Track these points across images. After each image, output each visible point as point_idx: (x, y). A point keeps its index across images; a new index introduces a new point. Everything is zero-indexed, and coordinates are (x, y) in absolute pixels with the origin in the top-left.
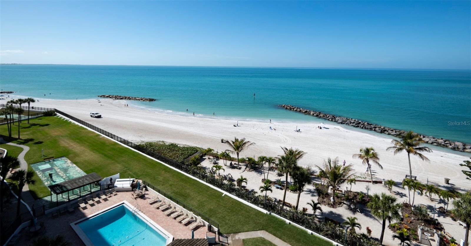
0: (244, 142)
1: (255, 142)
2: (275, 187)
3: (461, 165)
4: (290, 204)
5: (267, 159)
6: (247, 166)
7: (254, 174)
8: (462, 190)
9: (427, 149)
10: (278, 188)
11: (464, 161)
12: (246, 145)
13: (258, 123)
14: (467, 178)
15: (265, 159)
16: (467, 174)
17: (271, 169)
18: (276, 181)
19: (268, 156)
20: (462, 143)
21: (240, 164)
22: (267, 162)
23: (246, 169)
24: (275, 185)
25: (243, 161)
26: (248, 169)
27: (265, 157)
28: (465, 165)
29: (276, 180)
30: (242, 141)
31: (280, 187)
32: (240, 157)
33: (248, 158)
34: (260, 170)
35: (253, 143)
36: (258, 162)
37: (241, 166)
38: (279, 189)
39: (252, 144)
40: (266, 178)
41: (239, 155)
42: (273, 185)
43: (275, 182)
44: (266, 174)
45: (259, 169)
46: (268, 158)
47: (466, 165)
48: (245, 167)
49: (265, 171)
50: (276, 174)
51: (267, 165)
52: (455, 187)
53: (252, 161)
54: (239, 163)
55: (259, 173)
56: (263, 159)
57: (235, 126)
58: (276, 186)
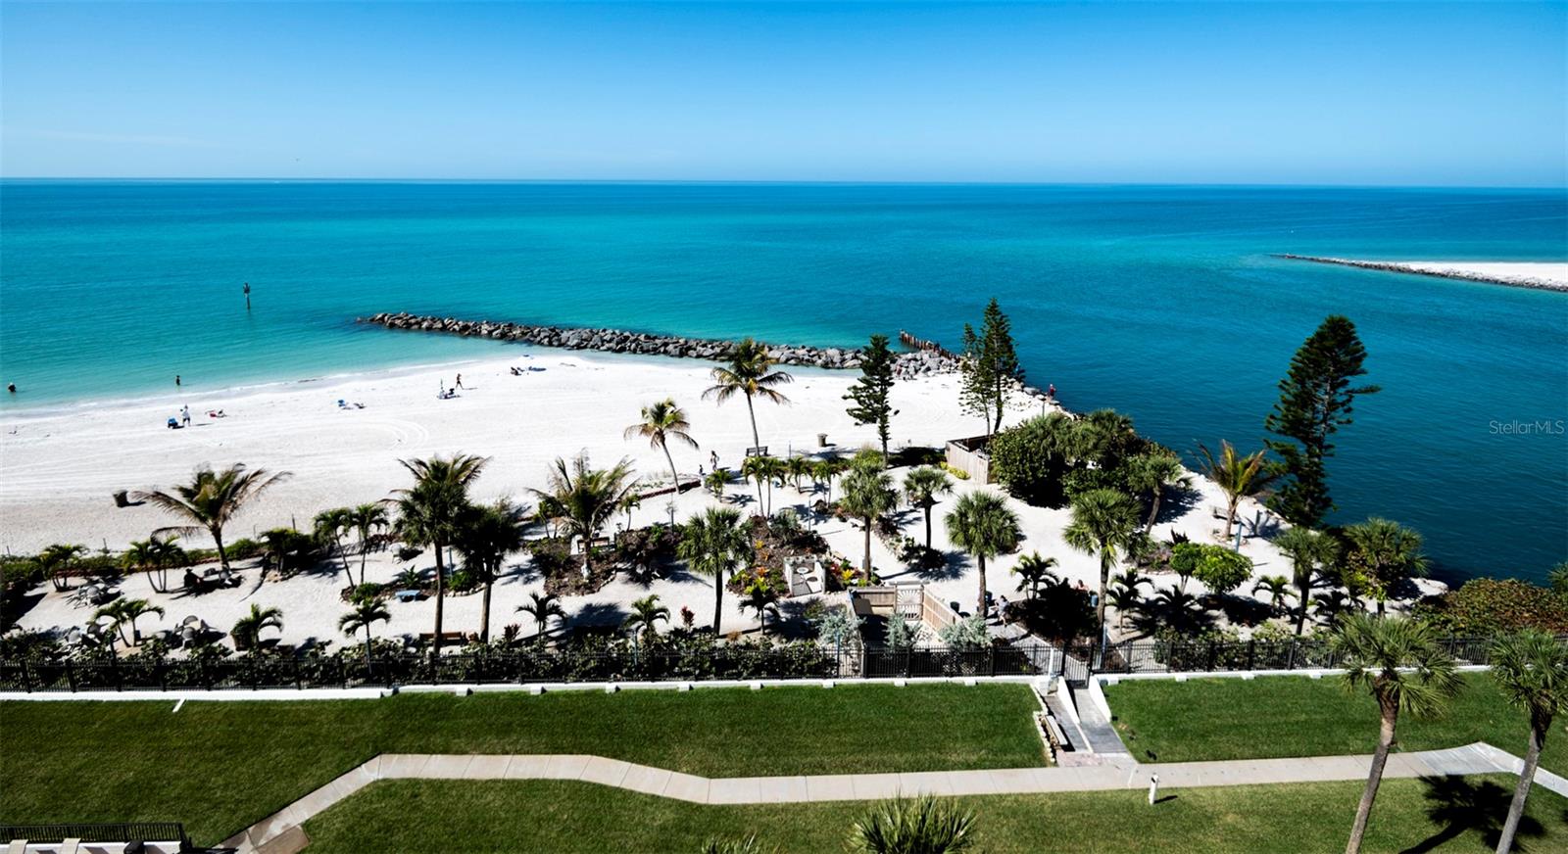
0: (237, 480)
1: (287, 470)
2: (398, 600)
3: (845, 398)
4: (459, 634)
5: (352, 516)
6: (266, 565)
7: (304, 584)
8: (849, 452)
9: (783, 376)
10: (407, 599)
11: (849, 389)
12: (252, 488)
13: (287, 396)
14: (857, 424)
15: (342, 517)
16: (856, 416)
17: (370, 547)
18: (398, 580)
19: (353, 504)
20: (839, 349)
21: (233, 565)
22: (354, 524)
23: (263, 575)
24: (397, 594)
25: (245, 550)
26: (272, 573)
27: (342, 512)
28: (851, 397)
29: (397, 577)
30: (229, 476)
31: (414, 593)
32: (228, 541)
33: (270, 534)
34: (327, 561)
35: (281, 474)
36: (315, 536)
37: (242, 573)
38: (413, 603)
39: (275, 478)
40: (357, 582)
41: (222, 532)
42: (387, 597)
43: (394, 582)
44: (355, 570)
45: (325, 559)
46: (356, 512)
47: (853, 395)
48: (260, 570)
49: (348, 559)
50: (395, 556)
51: (352, 537)
52: (837, 448)
53: (288, 539)
54: (230, 563)
55: (324, 574)
56: (333, 521)
57: (174, 425)
58: (401, 597)
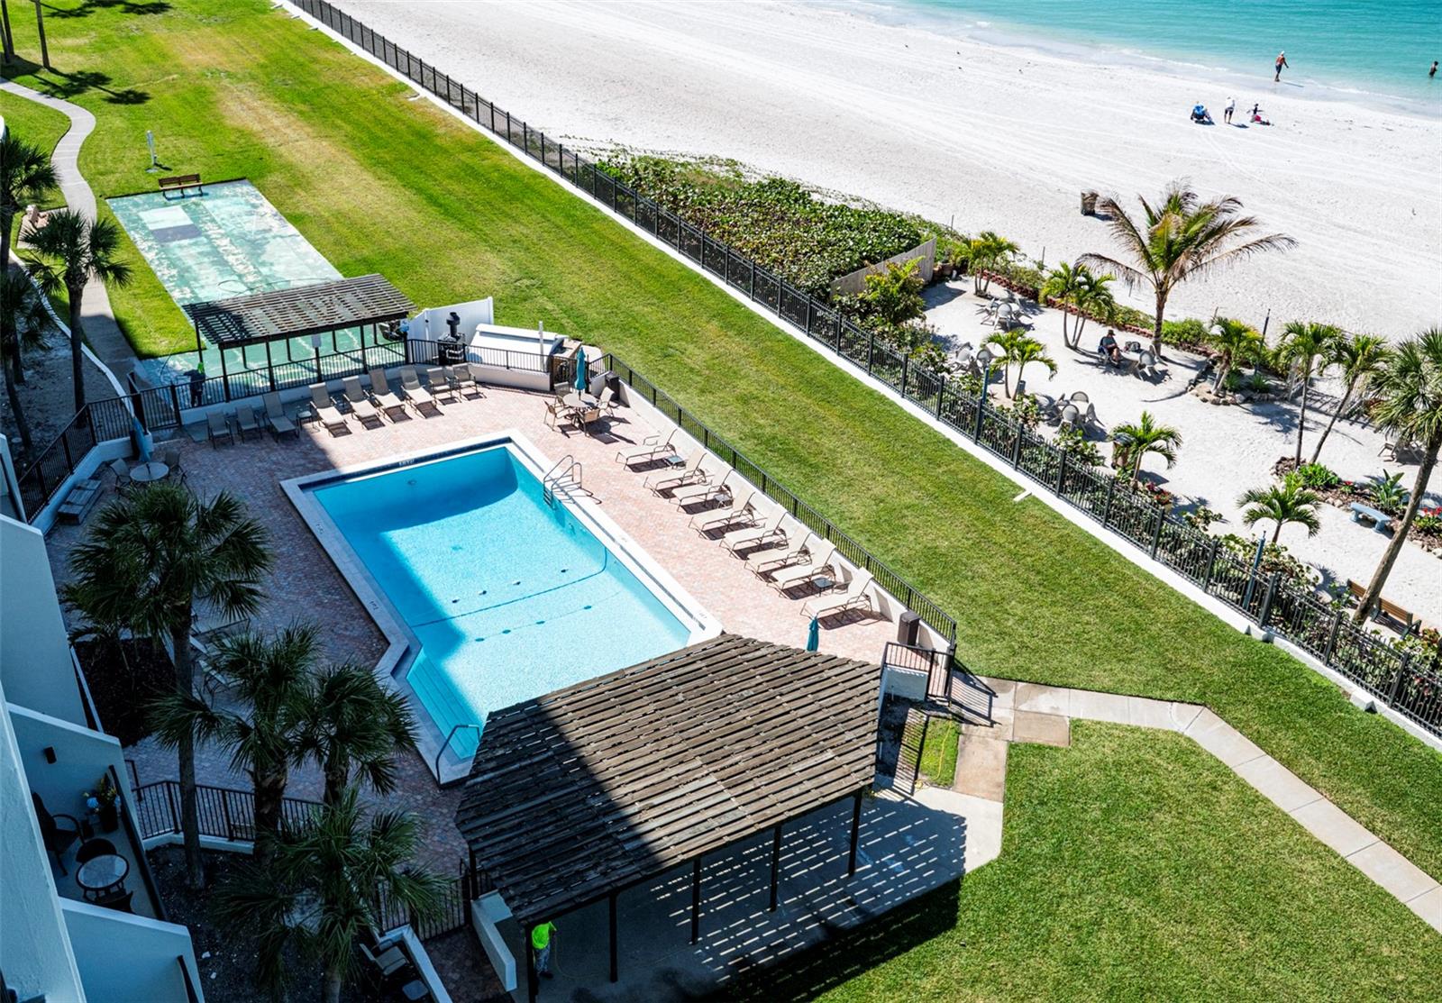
0: (1213, 225)
1: (1291, 235)
2: (1352, 515)
4: (1410, 616)
5: (1342, 347)
6: (1206, 371)
7: (1240, 422)
10: (1367, 522)
12: (1229, 243)
13: (1379, 117)
15: (1327, 342)
17: (1359, 414)
18: (1368, 486)
19: (1353, 327)
21: (1166, 350)
22: (1339, 359)
23: (1195, 383)
24: (1354, 505)
25: (1189, 338)
26: (1207, 386)
27: (1330, 332)
29: (1368, 481)
30: (1210, 211)
31: (1380, 517)
32: (1176, 313)
33: (1224, 323)
34: (1286, 406)
35: (1280, 237)
36: (1276, 355)
37: (1170, 367)
38: (1371, 531)
39: (1268, 241)
40: (1307, 455)
41: (1169, 296)
42: (1338, 502)
43: (1363, 486)
44: (1311, 439)
45: (1284, 400)
46: (1350, 342)
48: (1193, 374)
49: (1308, 413)
50: (1387, 446)
51: (1332, 383)
53: (1244, 344)
54: (1163, 346)
55: (1272, 423)
56: (1314, 340)
57: (1200, 117)
58: (1358, 513)
